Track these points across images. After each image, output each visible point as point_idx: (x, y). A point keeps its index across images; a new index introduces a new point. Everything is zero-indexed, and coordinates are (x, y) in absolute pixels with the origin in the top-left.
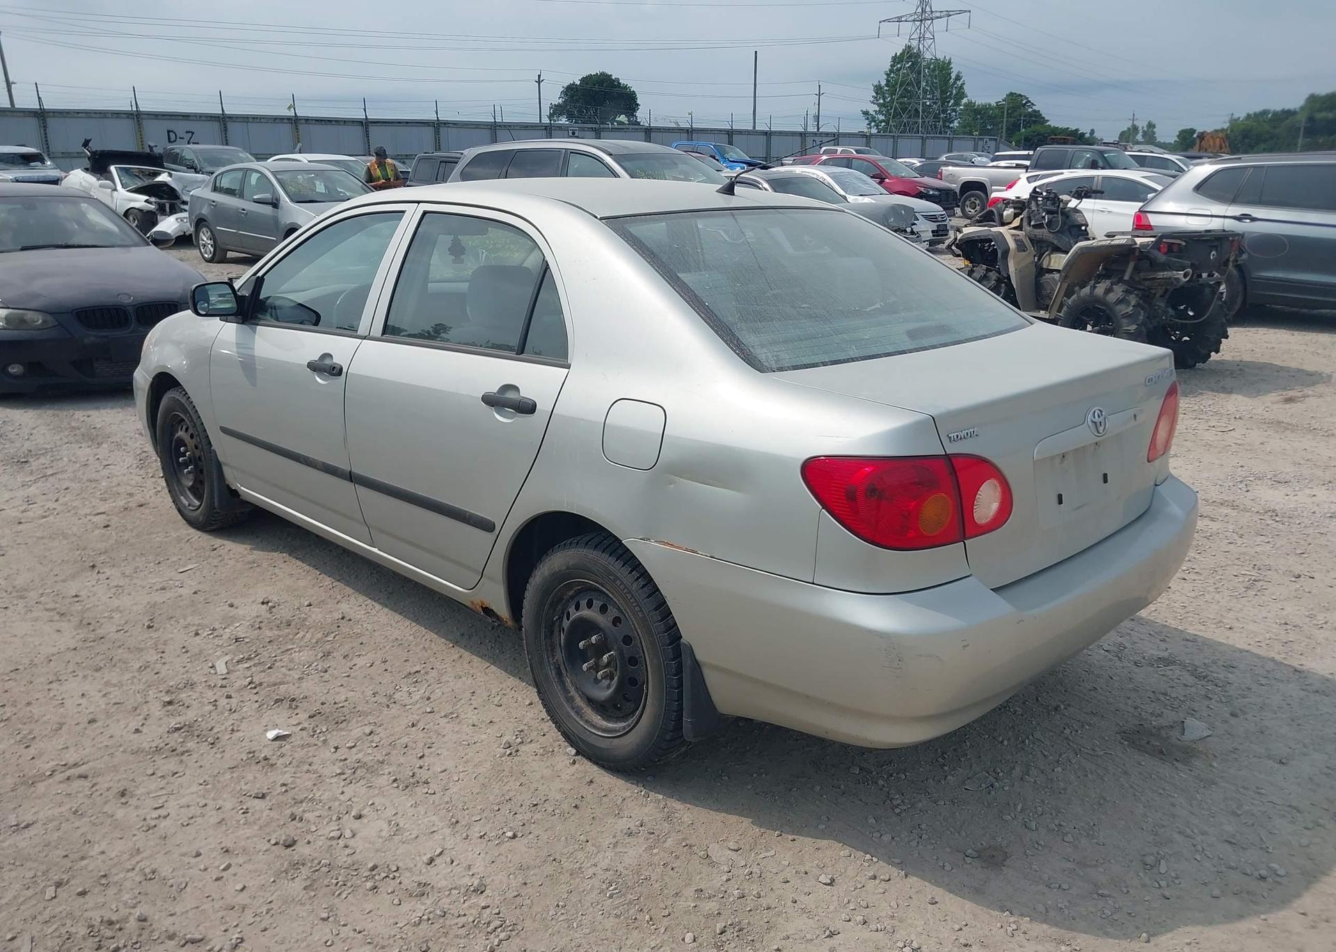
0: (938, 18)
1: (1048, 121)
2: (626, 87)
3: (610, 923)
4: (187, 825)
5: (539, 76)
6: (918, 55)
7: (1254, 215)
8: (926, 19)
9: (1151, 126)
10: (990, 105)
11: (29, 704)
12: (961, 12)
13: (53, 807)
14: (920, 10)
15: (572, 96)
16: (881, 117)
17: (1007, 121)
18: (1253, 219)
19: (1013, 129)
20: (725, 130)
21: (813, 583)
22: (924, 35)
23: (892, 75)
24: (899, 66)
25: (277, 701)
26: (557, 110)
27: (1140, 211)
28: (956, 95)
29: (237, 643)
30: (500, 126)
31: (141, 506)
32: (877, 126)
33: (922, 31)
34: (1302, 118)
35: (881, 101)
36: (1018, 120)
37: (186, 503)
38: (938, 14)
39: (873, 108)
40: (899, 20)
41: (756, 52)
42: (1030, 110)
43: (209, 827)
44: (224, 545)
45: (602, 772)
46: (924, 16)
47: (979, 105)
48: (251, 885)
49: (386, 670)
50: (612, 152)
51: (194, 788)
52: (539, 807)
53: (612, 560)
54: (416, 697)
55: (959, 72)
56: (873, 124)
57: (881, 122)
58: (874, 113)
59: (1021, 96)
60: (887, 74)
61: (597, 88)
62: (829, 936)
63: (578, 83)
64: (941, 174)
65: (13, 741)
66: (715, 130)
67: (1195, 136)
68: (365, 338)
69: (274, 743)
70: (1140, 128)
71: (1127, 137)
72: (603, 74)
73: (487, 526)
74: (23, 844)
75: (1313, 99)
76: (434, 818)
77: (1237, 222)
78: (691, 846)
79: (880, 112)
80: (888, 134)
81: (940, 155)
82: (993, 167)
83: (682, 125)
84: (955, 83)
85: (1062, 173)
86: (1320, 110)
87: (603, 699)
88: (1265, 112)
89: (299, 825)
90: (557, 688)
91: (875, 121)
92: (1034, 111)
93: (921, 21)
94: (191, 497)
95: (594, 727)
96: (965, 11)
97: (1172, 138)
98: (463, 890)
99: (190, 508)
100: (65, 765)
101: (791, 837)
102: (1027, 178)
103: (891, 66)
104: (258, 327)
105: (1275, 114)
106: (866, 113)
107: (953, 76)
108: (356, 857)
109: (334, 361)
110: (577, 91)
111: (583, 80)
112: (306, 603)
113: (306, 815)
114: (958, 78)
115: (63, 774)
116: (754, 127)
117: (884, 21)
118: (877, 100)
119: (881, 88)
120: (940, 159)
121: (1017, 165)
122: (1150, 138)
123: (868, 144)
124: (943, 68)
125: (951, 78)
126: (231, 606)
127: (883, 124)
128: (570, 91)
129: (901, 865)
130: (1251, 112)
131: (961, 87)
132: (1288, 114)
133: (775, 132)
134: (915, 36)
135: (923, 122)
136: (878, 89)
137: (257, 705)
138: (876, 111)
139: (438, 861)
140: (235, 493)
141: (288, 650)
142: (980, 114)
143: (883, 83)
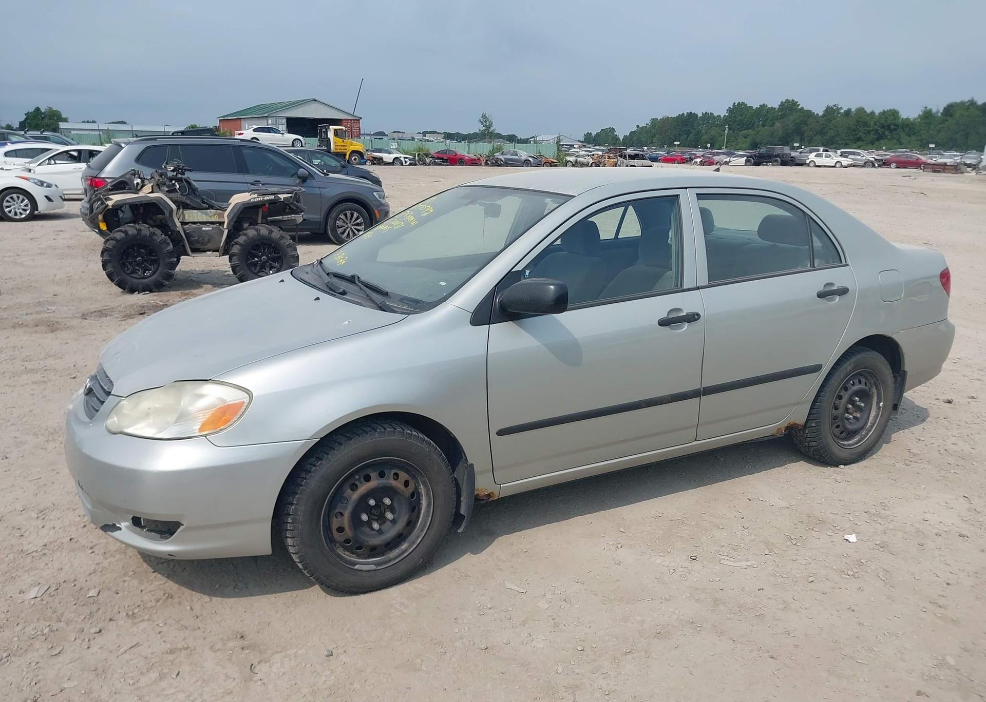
68: (698, 289)
73: (816, 369)
109: (685, 311)
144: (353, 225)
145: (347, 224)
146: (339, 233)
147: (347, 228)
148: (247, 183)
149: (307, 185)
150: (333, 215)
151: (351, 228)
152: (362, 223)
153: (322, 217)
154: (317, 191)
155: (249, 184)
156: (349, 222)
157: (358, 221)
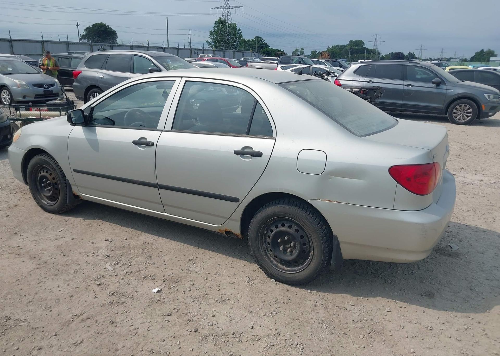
0: (232, 8)
1: (270, 46)
2: (112, 29)
3: (332, 337)
4: (150, 330)
5: (78, 23)
6: (225, 21)
7: (373, 81)
8: (228, 9)
9: (302, 49)
10: (250, 40)
11: (36, 293)
12: (240, 7)
13: (86, 333)
14: (225, 5)
15: (89, 32)
16: (213, 43)
17: (257, 46)
18: (373, 82)
19: (259, 48)
20: (161, 47)
21: (393, 209)
22: (227, 14)
23: (216, 28)
24: (218, 25)
25: (144, 278)
26: (84, 37)
27: (336, 79)
28: (239, 36)
29: (108, 258)
30: (70, 43)
31: (16, 206)
32: (211, 46)
33: (227, 13)
34: (349, 48)
35: (212, 37)
36: (260, 46)
37: (46, 203)
38: (232, 7)
39: (210, 40)
40: (218, 8)
41: (167, 18)
42: (263, 42)
43: (159, 329)
44: (70, 219)
45: (288, 286)
46: (227, 7)
47: (246, 40)
48: (194, 348)
49: (179, 260)
50: (152, 56)
51: (139, 316)
52: (277, 302)
53: (297, 208)
54: (199, 269)
55: (239, 28)
56: (210, 46)
57: (213, 45)
58: (210, 42)
59: (260, 37)
60: (214, 28)
61: (99, 29)
62: (403, 328)
63: (92, 26)
64: (248, 65)
65: (42, 310)
66: (157, 47)
67: (317, 53)
68: (163, 131)
69: (157, 294)
70: (299, 50)
71: (295, 53)
72: (102, 23)
73: (235, 200)
74: (86, 350)
75: (351, 42)
76: (242, 312)
77: (368, 83)
78: (338, 307)
79: (212, 42)
80: (217, 50)
81: (241, 58)
82: (262, 63)
83: (145, 45)
84: (238, 32)
85: (298, 66)
86: (354, 46)
87: (291, 259)
88: (337, 46)
89: (193, 323)
90: (265, 258)
91: (211, 45)
92: (265, 43)
93: (226, 9)
94: (47, 200)
95: (284, 270)
96: (241, 7)
97: (310, 54)
98: (273, 335)
99: (48, 205)
100: (76, 315)
101: (367, 298)
102: (281, 67)
103: (215, 25)
104: (96, 128)
105: (341, 46)
106: (207, 42)
107: (237, 29)
108: (224, 331)
109: (148, 140)
110: (91, 29)
111: (93, 25)
112: (125, 238)
113: (194, 319)
114: (239, 30)
115: (78, 319)
116: (168, 46)
117: (213, 8)
118: (211, 37)
119: (212, 33)
120: (241, 60)
121: (270, 62)
122: (302, 53)
123: (214, 54)
124: (233, 26)
125: (236, 30)
126: (93, 243)
127: (214, 46)
128: (88, 29)
129: (406, 302)
130: (333, 45)
131: (241, 33)
132: (345, 46)
133: (193, 49)
134: (224, 14)
135: (229, 46)
136: (211, 33)
137: (136, 281)
138: (211, 41)
139: (255, 327)
140: (78, 197)
141: (132, 258)
142: (246, 43)
143: (213, 31)
144: (465, 113)
145: (461, 112)
146: (453, 116)
147: (460, 114)
148: (403, 85)
149: (440, 88)
150: (452, 106)
151: (463, 115)
152: (471, 112)
153: (444, 106)
154: (444, 91)
155: (404, 86)
156: (462, 111)
157: (469, 110)
